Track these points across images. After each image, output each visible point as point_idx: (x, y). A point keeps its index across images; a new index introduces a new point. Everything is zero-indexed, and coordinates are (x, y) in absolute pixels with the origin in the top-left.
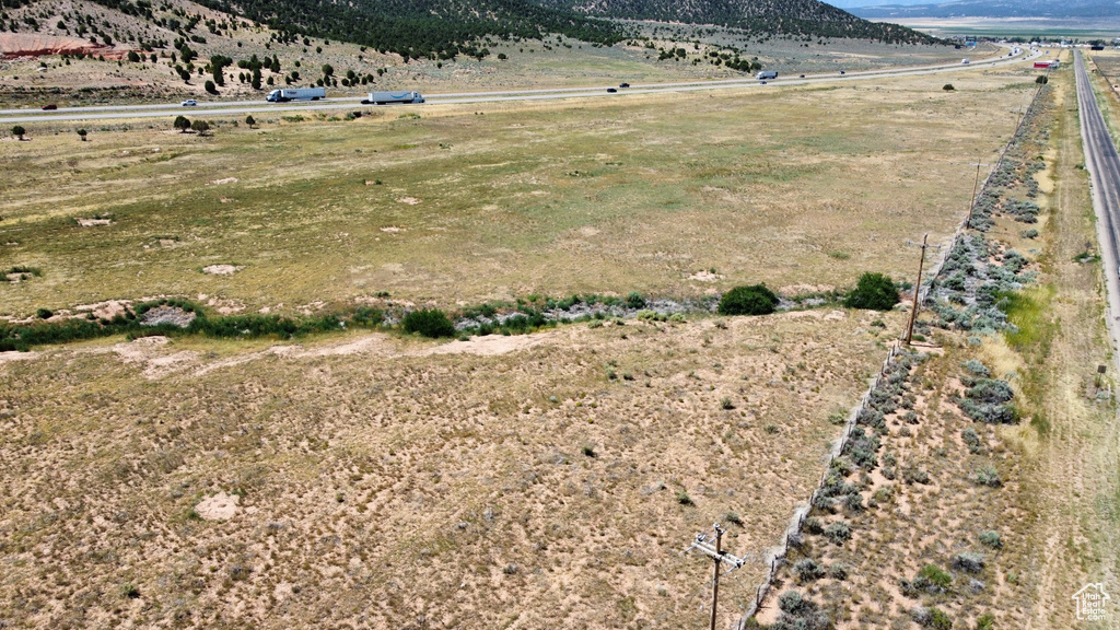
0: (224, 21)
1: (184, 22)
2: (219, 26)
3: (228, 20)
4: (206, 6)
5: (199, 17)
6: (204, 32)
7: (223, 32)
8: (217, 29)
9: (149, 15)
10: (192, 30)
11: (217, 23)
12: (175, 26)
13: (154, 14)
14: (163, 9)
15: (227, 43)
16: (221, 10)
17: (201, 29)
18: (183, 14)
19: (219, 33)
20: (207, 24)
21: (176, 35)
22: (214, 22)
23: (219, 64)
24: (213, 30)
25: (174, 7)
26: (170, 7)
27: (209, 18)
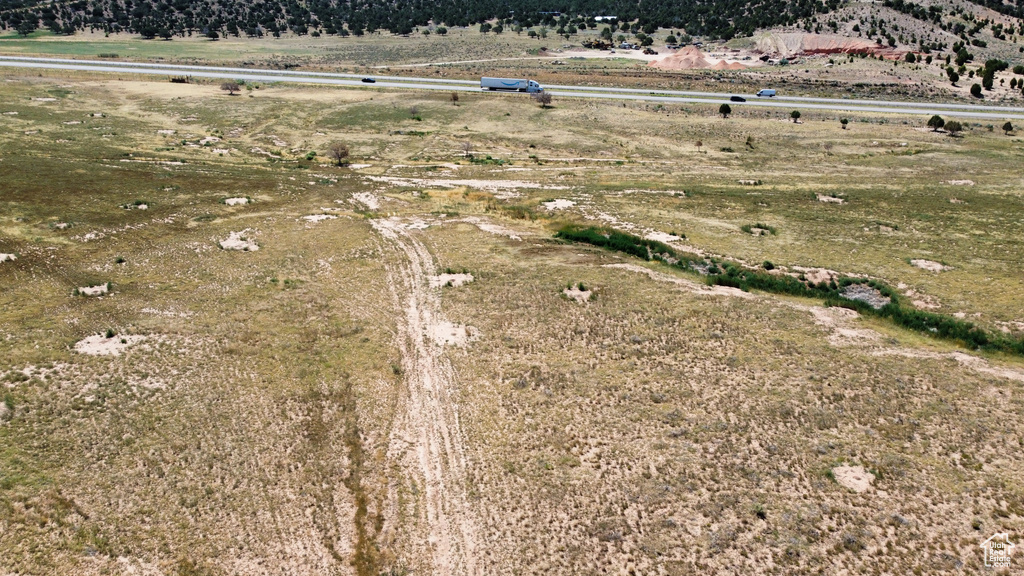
0: (1011, 25)
1: (971, 26)
2: (1006, 31)
3: (1017, 25)
4: (998, 10)
5: (987, 21)
6: (987, 36)
7: (1007, 37)
8: (1002, 33)
9: (938, 19)
10: (976, 35)
11: (1004, 27)
12: (959, 29)
13: (943, 19)
14: (953, 14)
15: (1008, 48)
16: (1013, 15)
17: (987, 33)
18: (971, 19)
19: (1003, 38)
20: (993, 29)
21: (958, 39)
22: (1000, 26)
23: (994, 66)
24: (997, 35)
25: (964, 12)
26: (960, 12)
27: (997, 23)
